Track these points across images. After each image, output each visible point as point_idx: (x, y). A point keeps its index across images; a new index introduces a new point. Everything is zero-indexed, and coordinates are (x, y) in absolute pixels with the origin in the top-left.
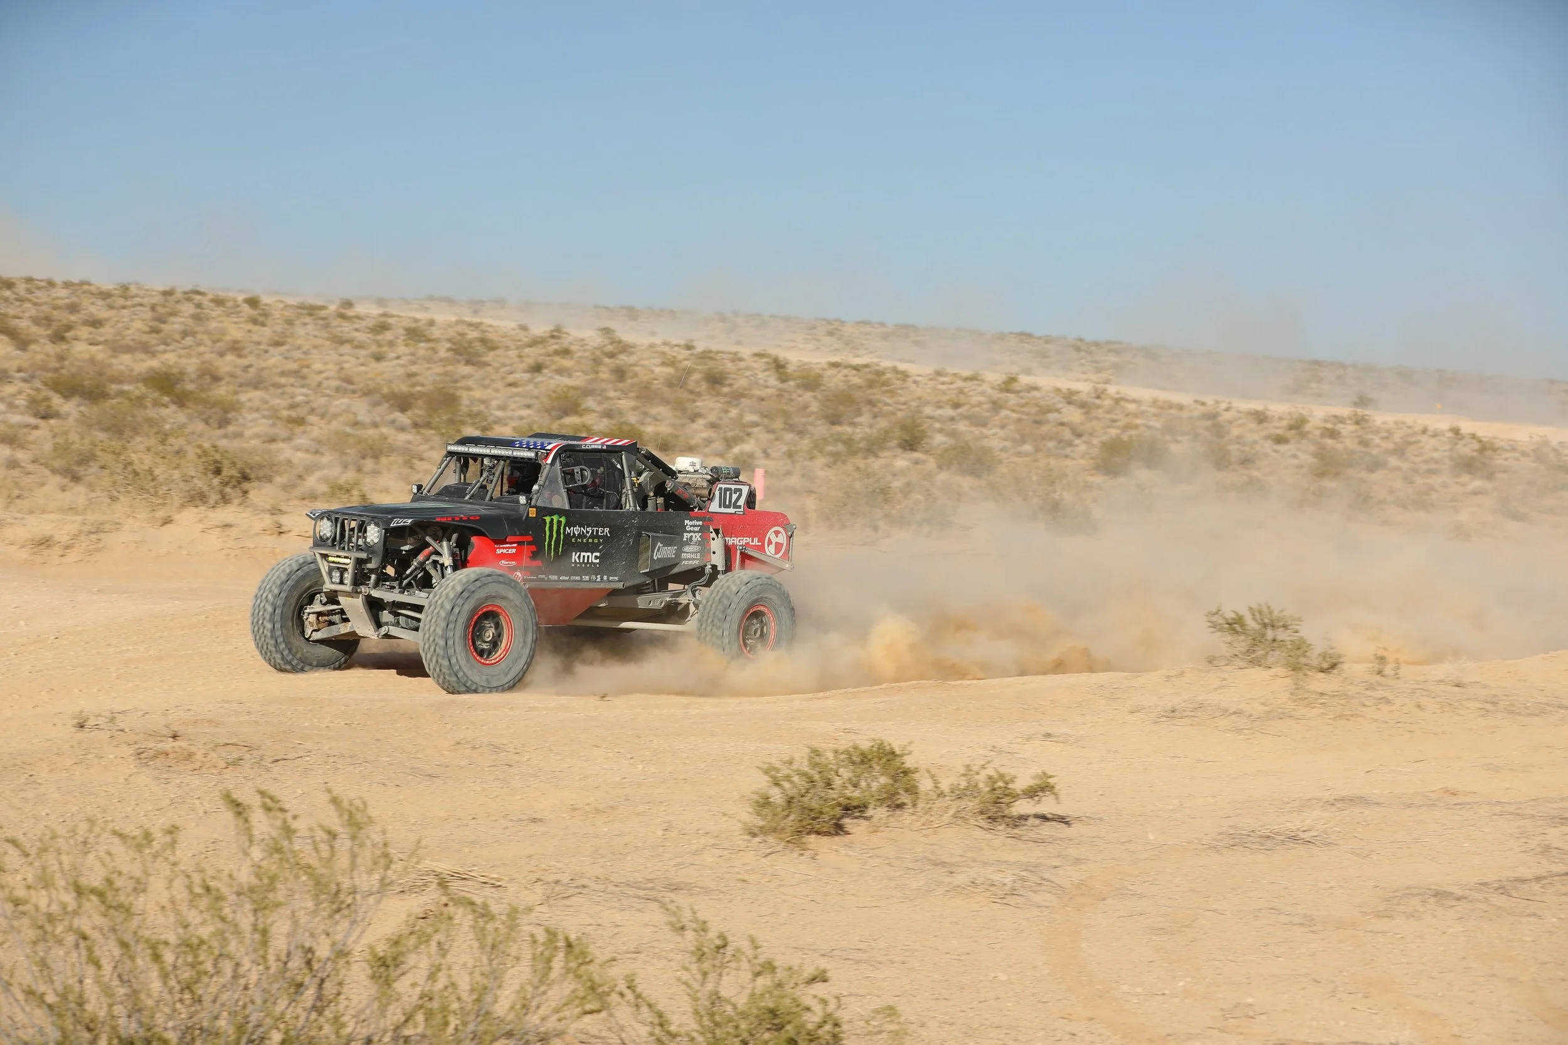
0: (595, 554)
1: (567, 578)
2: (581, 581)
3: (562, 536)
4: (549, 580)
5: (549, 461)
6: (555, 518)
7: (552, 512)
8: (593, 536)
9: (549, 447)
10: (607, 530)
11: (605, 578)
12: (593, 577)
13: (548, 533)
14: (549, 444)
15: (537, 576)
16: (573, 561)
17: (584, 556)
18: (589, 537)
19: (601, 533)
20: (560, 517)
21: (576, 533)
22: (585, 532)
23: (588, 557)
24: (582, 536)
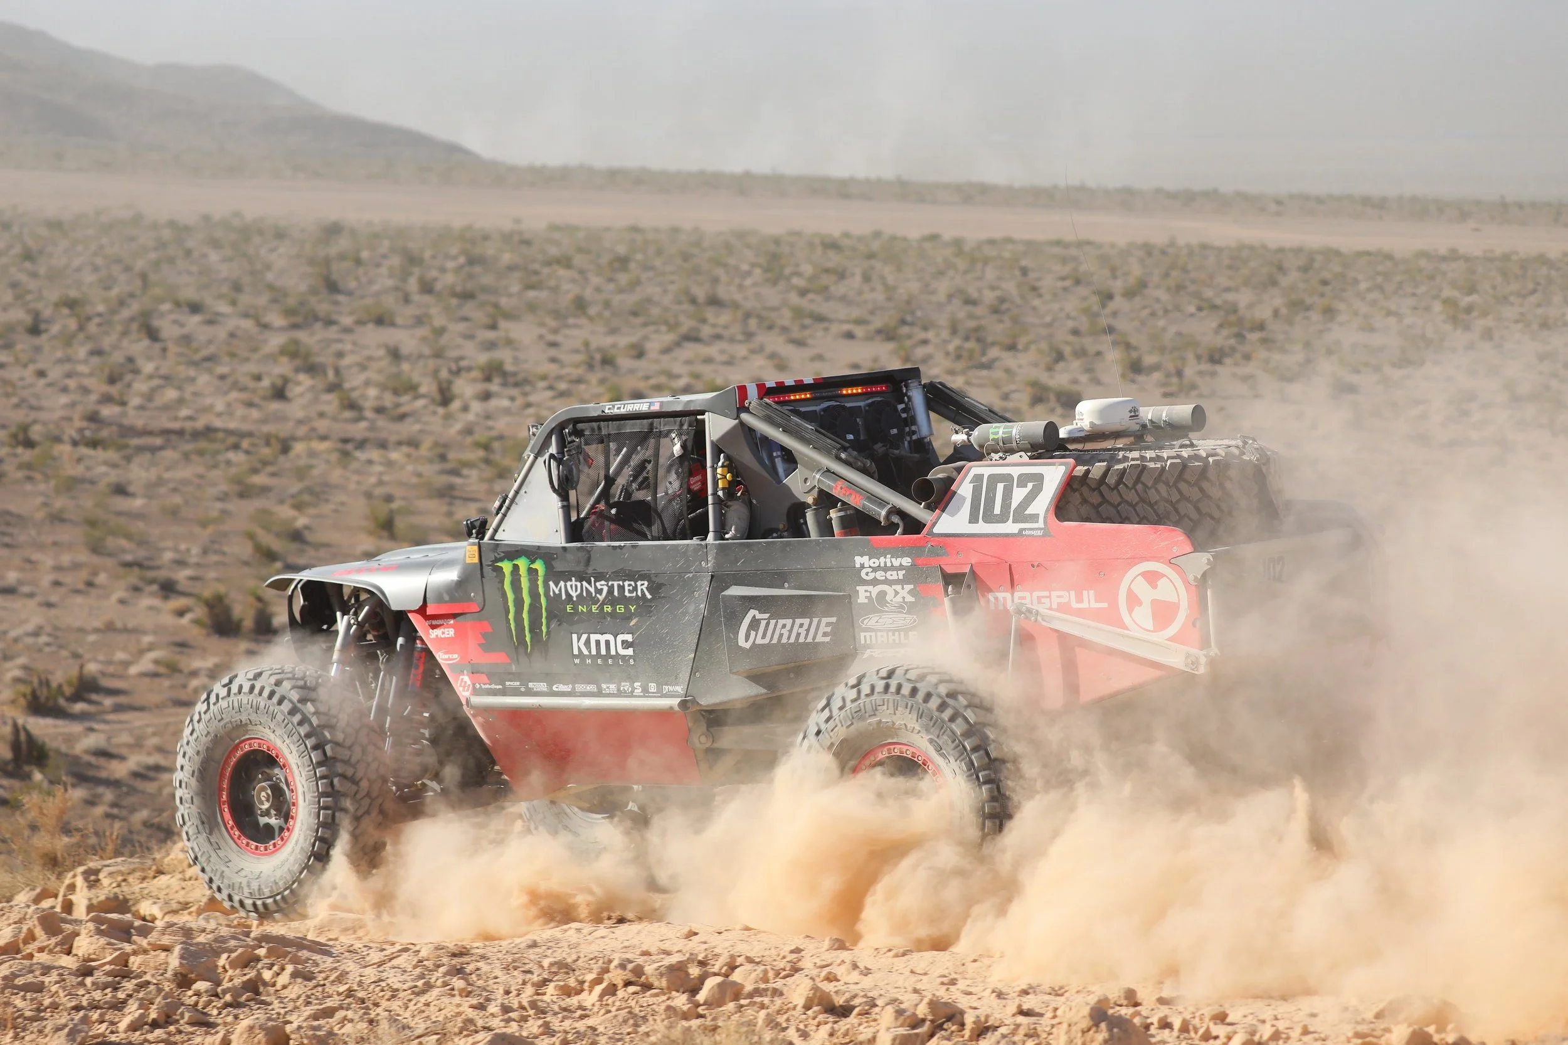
0: (620, 638)
1: (567, 688)
2: (599, 694)
3: (543, 601)
4: (529, 693)
6: (522, 563)
7: (515, 551)
8: (611, 599)
10: (643, 586)
11: (653, 687)
12: (626, 686)
13: (510, 596)
15: (503, 684)
16: (576, 652)
17: (598, 643)
18: (603, 603)
19: (630, 591)
20: (533, 562)
21: (574, 594)
22: (592, 590)
23: (607, 643)
24: (590, 599)
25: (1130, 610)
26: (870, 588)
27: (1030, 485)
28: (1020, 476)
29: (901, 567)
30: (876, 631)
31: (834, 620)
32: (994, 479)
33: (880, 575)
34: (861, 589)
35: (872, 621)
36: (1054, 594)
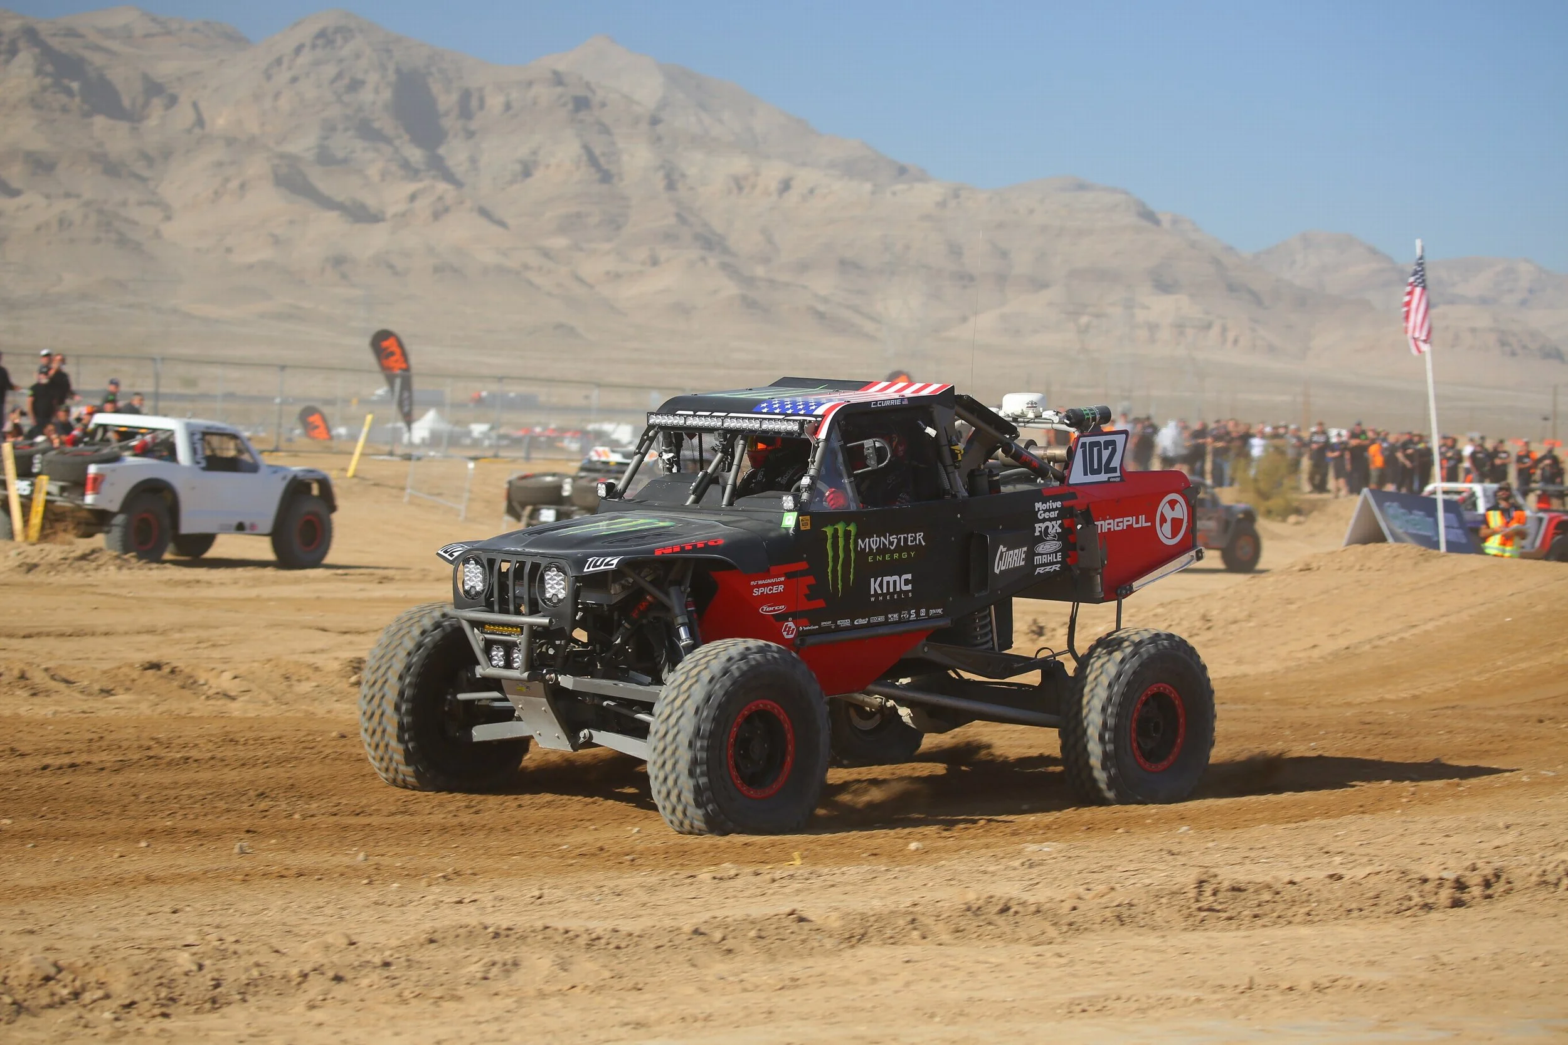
0: (904, 577)
1: (864, 621)
2: (886, 623)
3: (853, 555)
4: (839, 629)
5: (822, 435)
6: (840, 527)
7: (832, 518)
8: (899, 549)
9: (820, 411)
10: (920, 536)
11: (923, 613)
12: (905, 615)
13: (831, 554)
14: (819, 404)
15: (819, 625)
16: (872, 592)
17: (888, 583)
18: (895, 551)
19: (912, 541)
20: (848, 525)
21: (874, 547)
22: (887, 543)
23: (895, 582)
24: (883, 550)
25: (1161, 526)
26: (1041, 525)
27: (1110, 448)
28: (1105, 442)
29: (1057, 509)
30: (1042, 554)
31: (1025, 549)
32: (1093, 444)
33: (1047, 515)
34: (1037, 525)
35: (1041, 548)
36: (1126, 519)
